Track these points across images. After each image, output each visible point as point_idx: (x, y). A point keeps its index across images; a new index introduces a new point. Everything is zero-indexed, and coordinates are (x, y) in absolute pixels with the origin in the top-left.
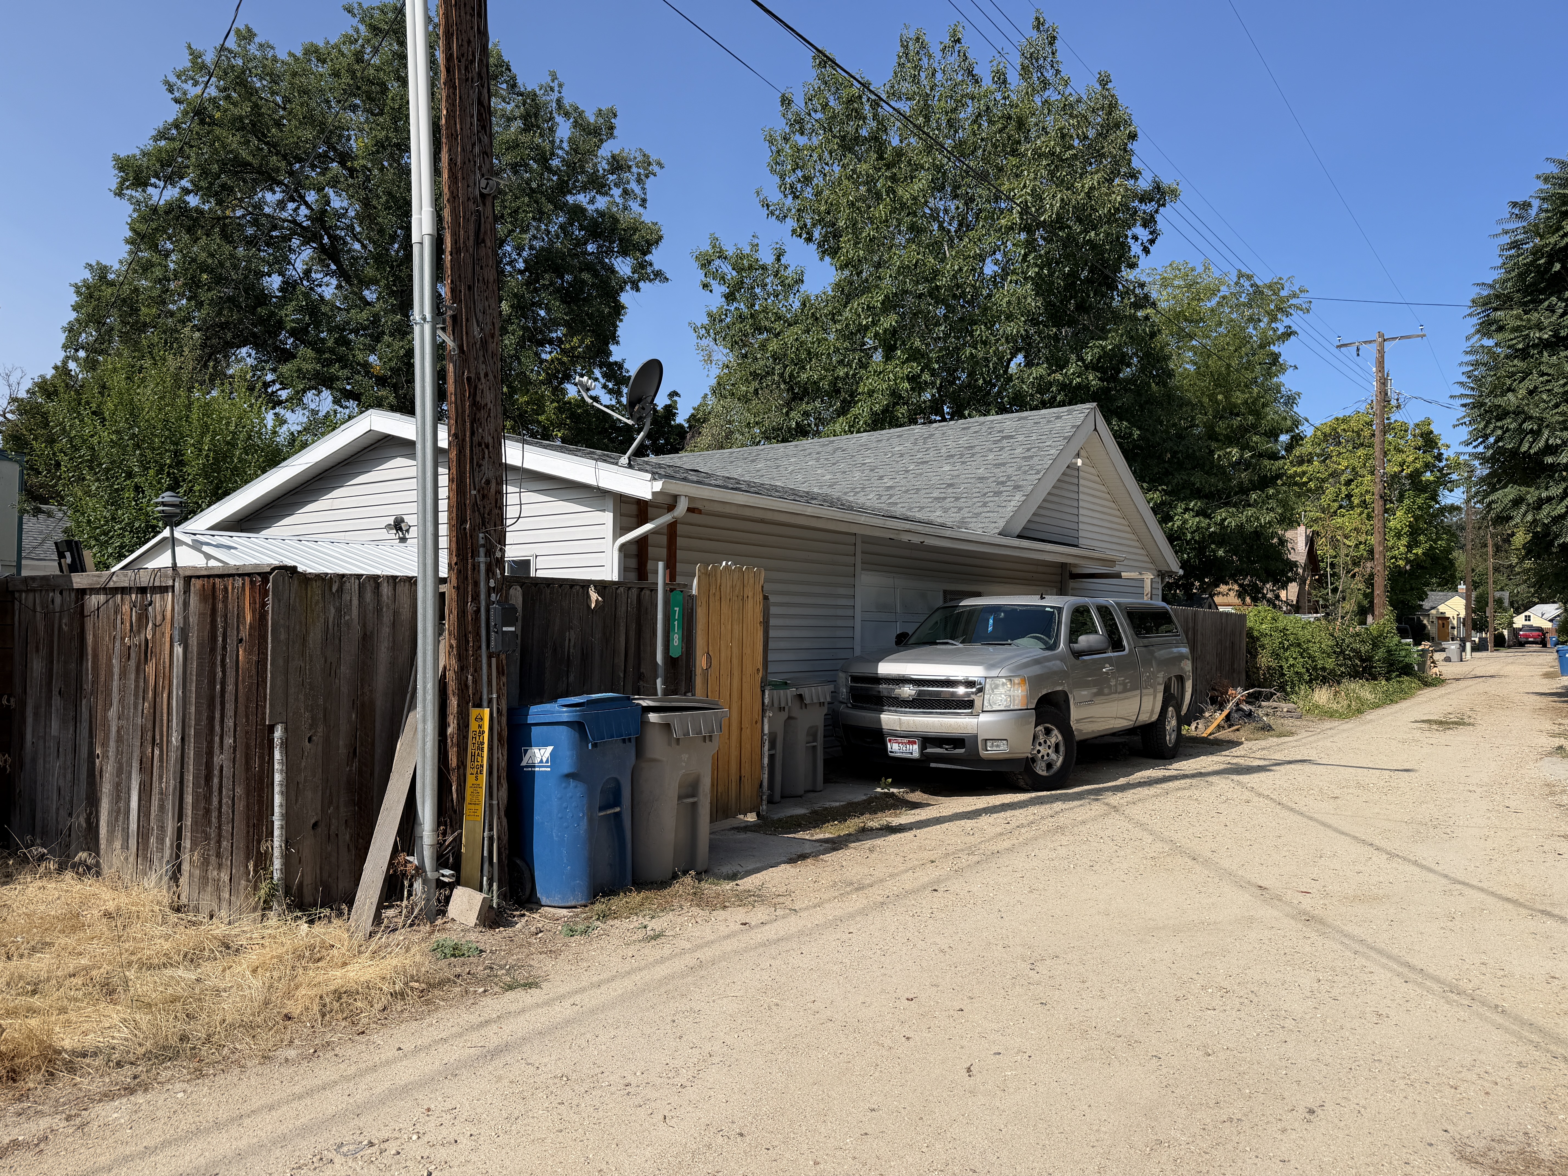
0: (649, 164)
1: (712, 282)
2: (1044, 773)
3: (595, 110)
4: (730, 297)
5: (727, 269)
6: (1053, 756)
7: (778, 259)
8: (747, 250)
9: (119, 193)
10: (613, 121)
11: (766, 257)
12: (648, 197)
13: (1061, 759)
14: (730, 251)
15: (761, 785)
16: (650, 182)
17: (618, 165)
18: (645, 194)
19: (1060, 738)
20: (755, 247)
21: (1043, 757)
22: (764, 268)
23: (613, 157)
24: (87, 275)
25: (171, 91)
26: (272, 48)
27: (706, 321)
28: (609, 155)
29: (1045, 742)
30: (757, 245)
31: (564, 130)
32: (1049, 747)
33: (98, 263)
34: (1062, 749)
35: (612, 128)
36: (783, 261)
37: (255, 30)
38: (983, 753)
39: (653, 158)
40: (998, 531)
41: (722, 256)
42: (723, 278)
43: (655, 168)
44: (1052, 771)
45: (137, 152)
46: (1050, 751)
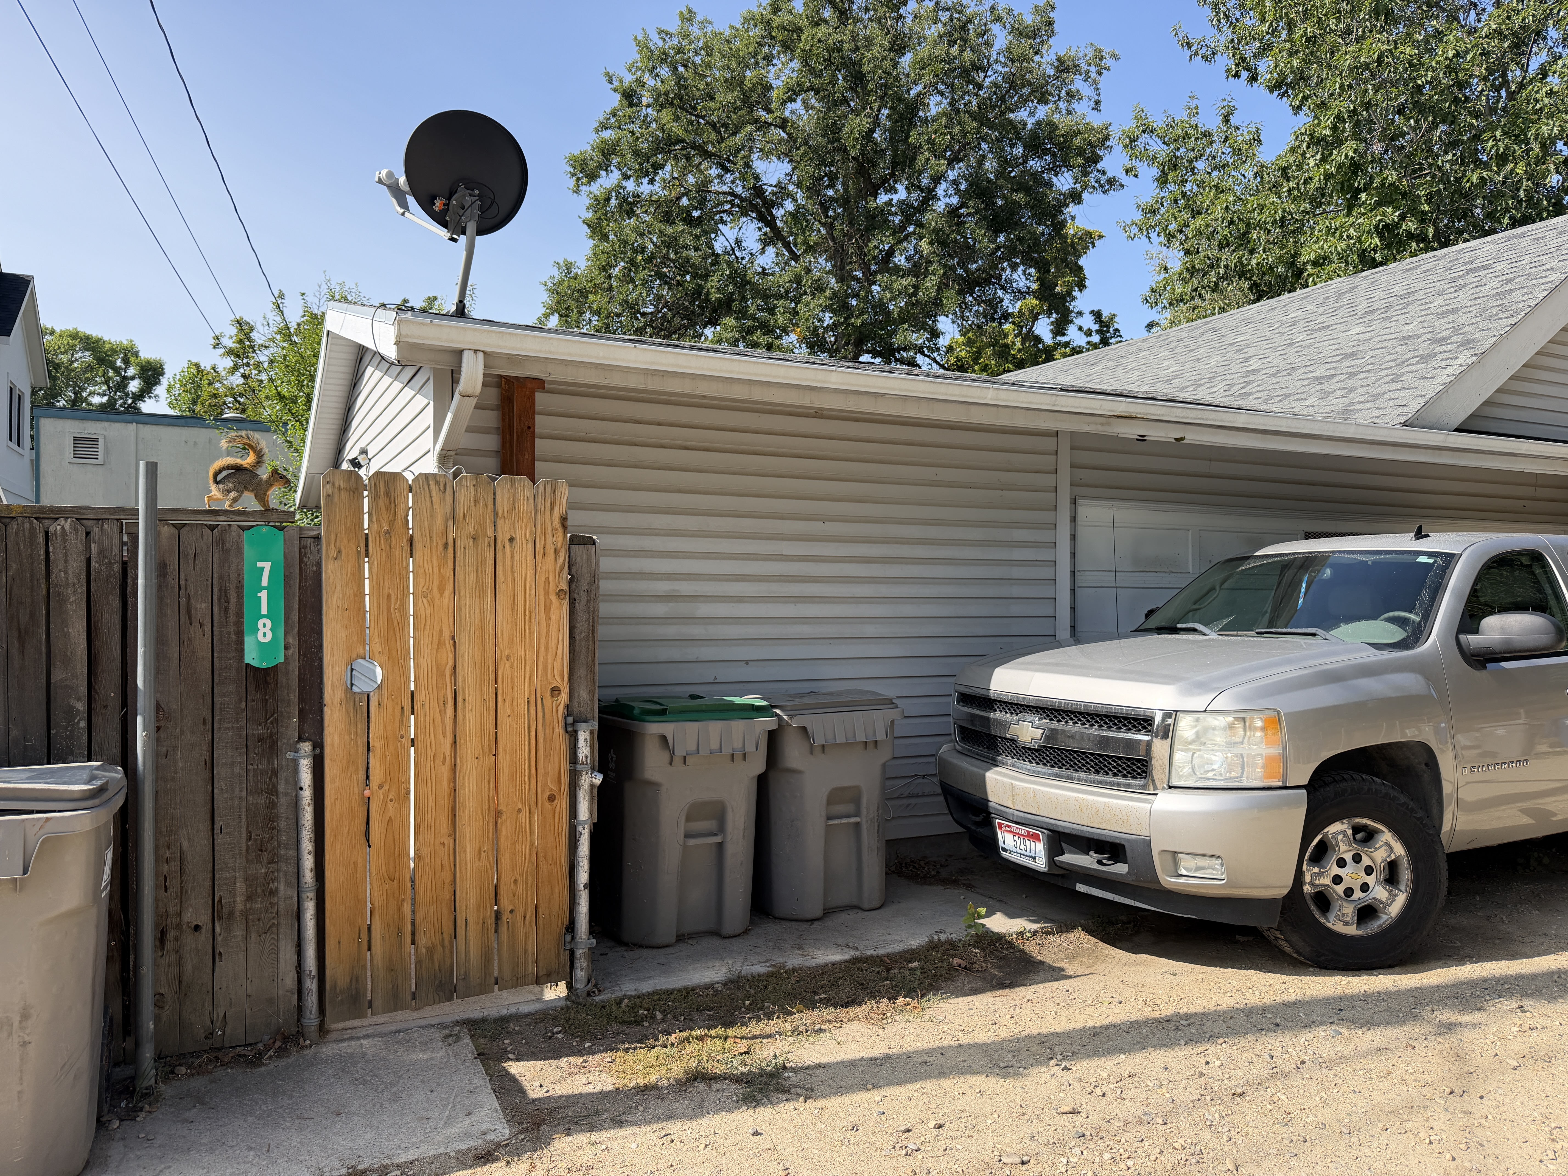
0: (1102, 58)
1: (1138, 164)
2: (1352, 930)
3: (1030, 8)
4: (1162, 180)
5: (1156, 146)
6: (1380, 893)
7: (1226, 120)
8: (1182, 115)
9: (577, 191)
10: (1051, 15)
11: (1211, 121)
12: (1102, 98)
13: (1401, 899)
14: (1158, 121)
15: (571, 927)
16: (1104, 81)
17: (1064, 67)
18: (1099, 95)
19: (1399, 850)
20: (1195, 112)
21: (1349, 892)
22: (1207, 134)
23: (1059, 60)
24: (556, 273)
25: (611, 82)
26: (710, 23)
27: (1138, 216)
28: (1054, 58)
29: (1357, 859)
30: (1197, 108)
31: (1001, 38)
32: (1369, 870)
33: (565, 261)
34: (1406, 875)
35: (1050, 23)
36: (1233, 121)
37: (694, 10)
38: (1168, 881)
39: (1106, 50)
40: (1402, 419)
41: (1148, 130)
42: (1155, 158)
43: (1108, 62)
44: (1374, 926)
46: (1371, 880)
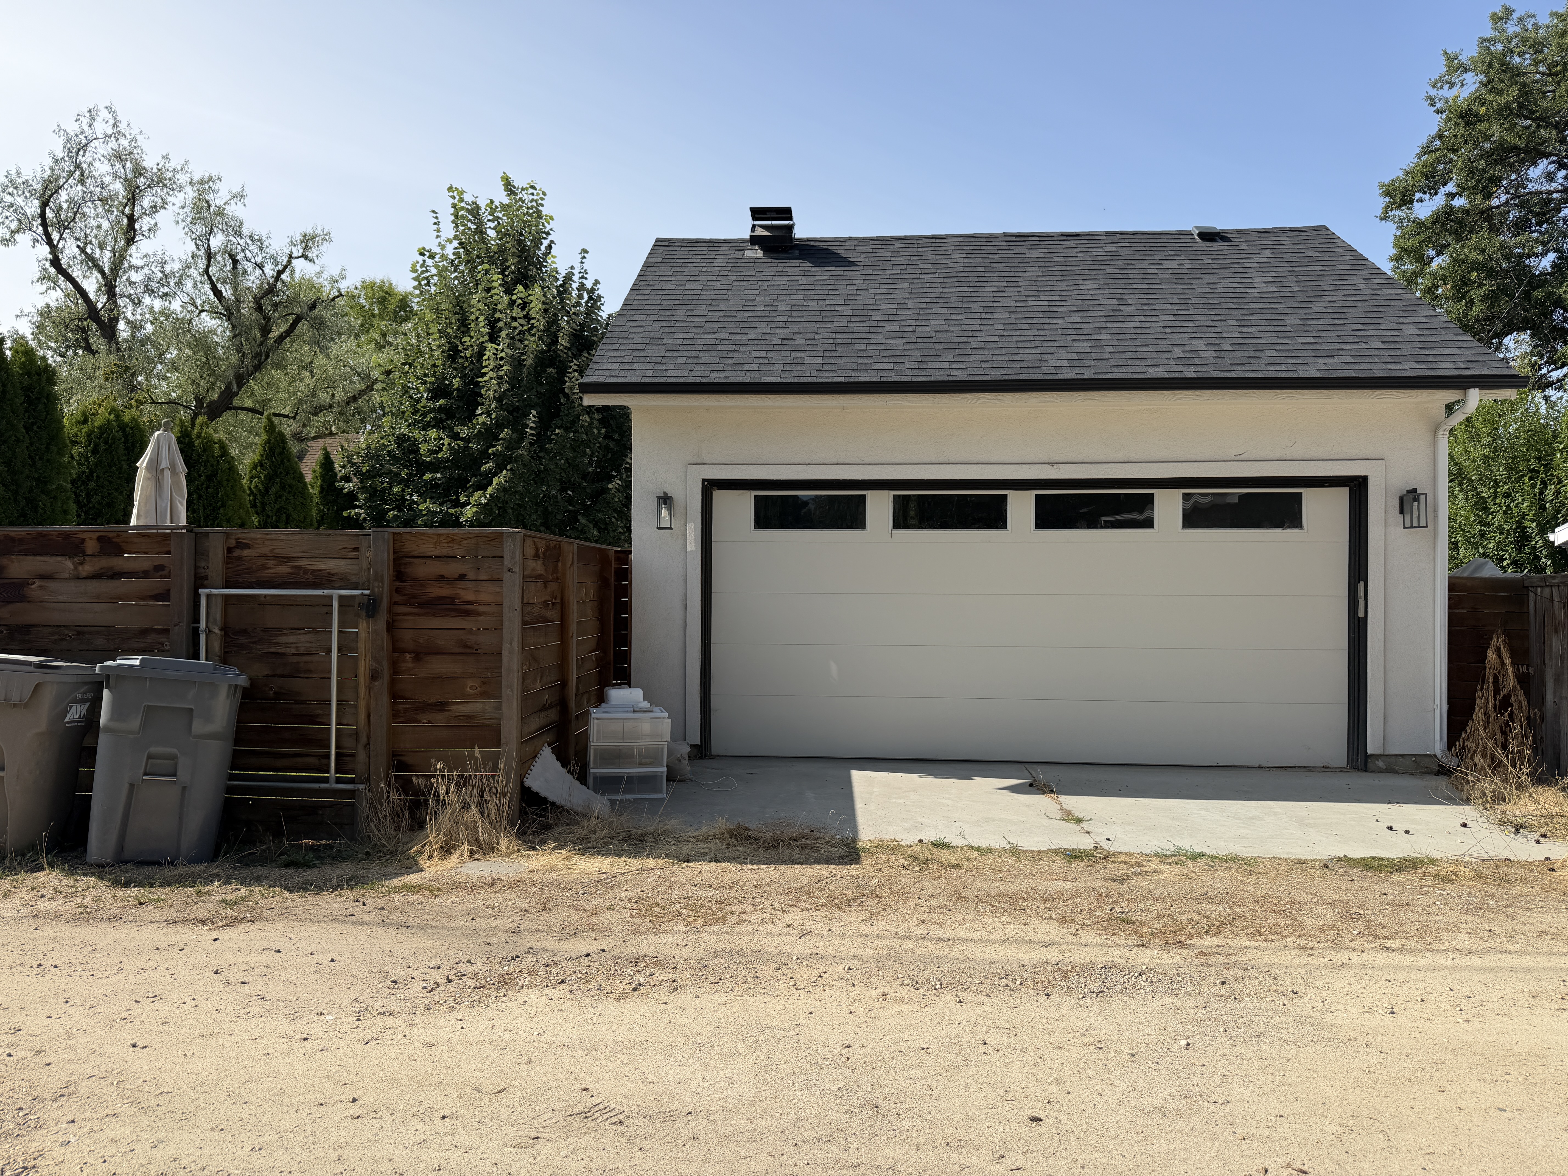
45: (1401, 174)
